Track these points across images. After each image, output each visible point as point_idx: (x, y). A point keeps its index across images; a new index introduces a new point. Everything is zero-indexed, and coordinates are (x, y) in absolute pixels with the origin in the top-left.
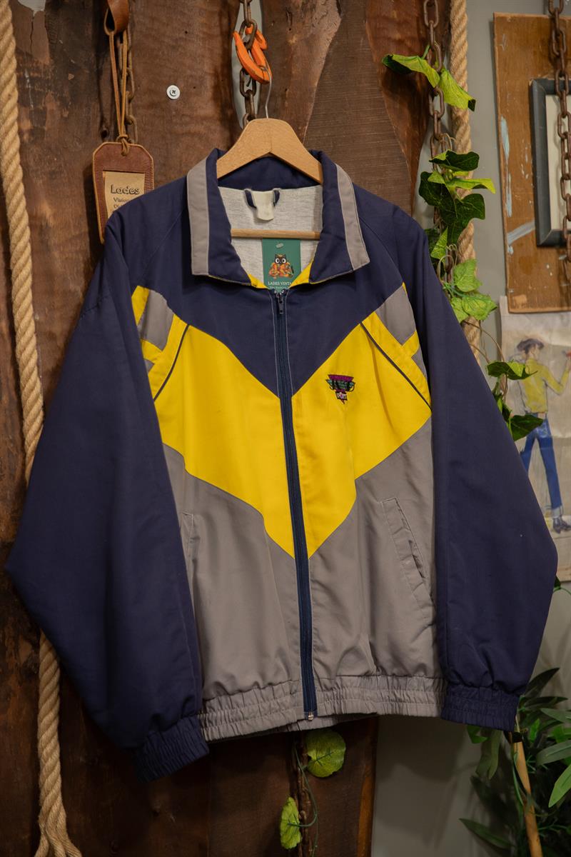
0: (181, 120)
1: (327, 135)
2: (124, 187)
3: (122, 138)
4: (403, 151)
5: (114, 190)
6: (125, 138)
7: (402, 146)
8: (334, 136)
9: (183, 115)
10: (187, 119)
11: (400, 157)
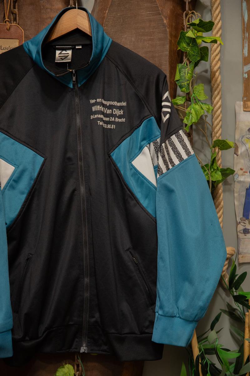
0: (46, 11)
1: (119, 15)
2: (8, 46)
3: (6, 21)
4: (165, 22)
5: (2, 48)
6: (8, 21)
7: (164, 19)
8: (124, 15)
9: (47, 8)
10: (49, 10)
11: (164, 25)
